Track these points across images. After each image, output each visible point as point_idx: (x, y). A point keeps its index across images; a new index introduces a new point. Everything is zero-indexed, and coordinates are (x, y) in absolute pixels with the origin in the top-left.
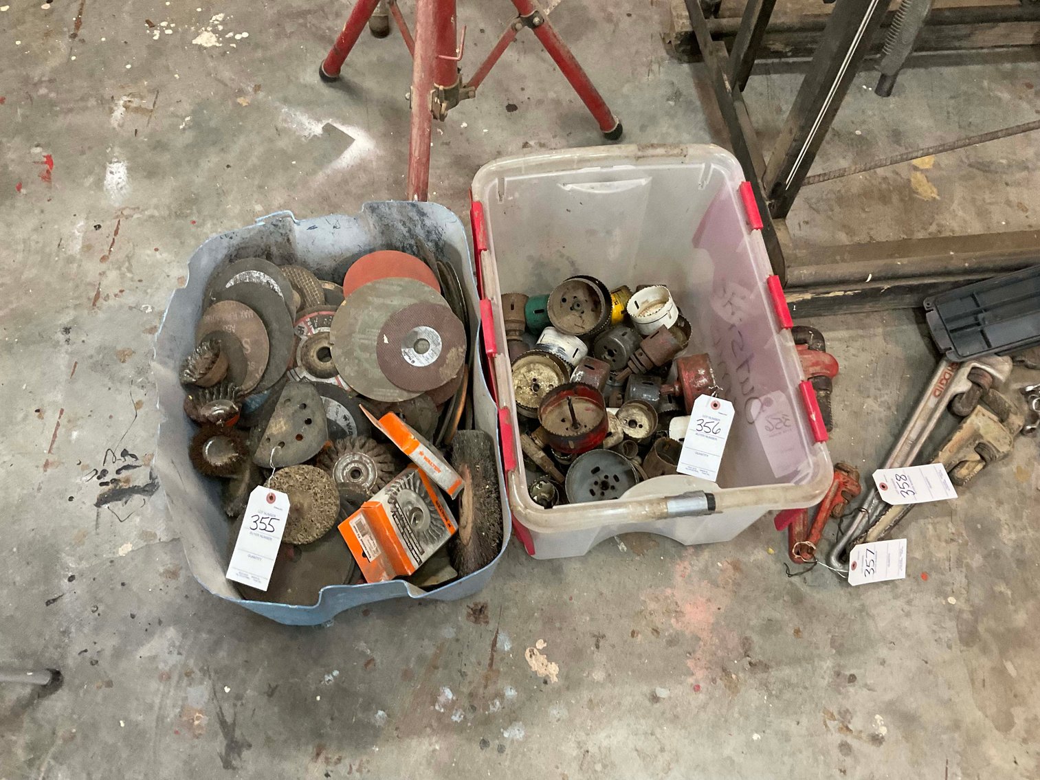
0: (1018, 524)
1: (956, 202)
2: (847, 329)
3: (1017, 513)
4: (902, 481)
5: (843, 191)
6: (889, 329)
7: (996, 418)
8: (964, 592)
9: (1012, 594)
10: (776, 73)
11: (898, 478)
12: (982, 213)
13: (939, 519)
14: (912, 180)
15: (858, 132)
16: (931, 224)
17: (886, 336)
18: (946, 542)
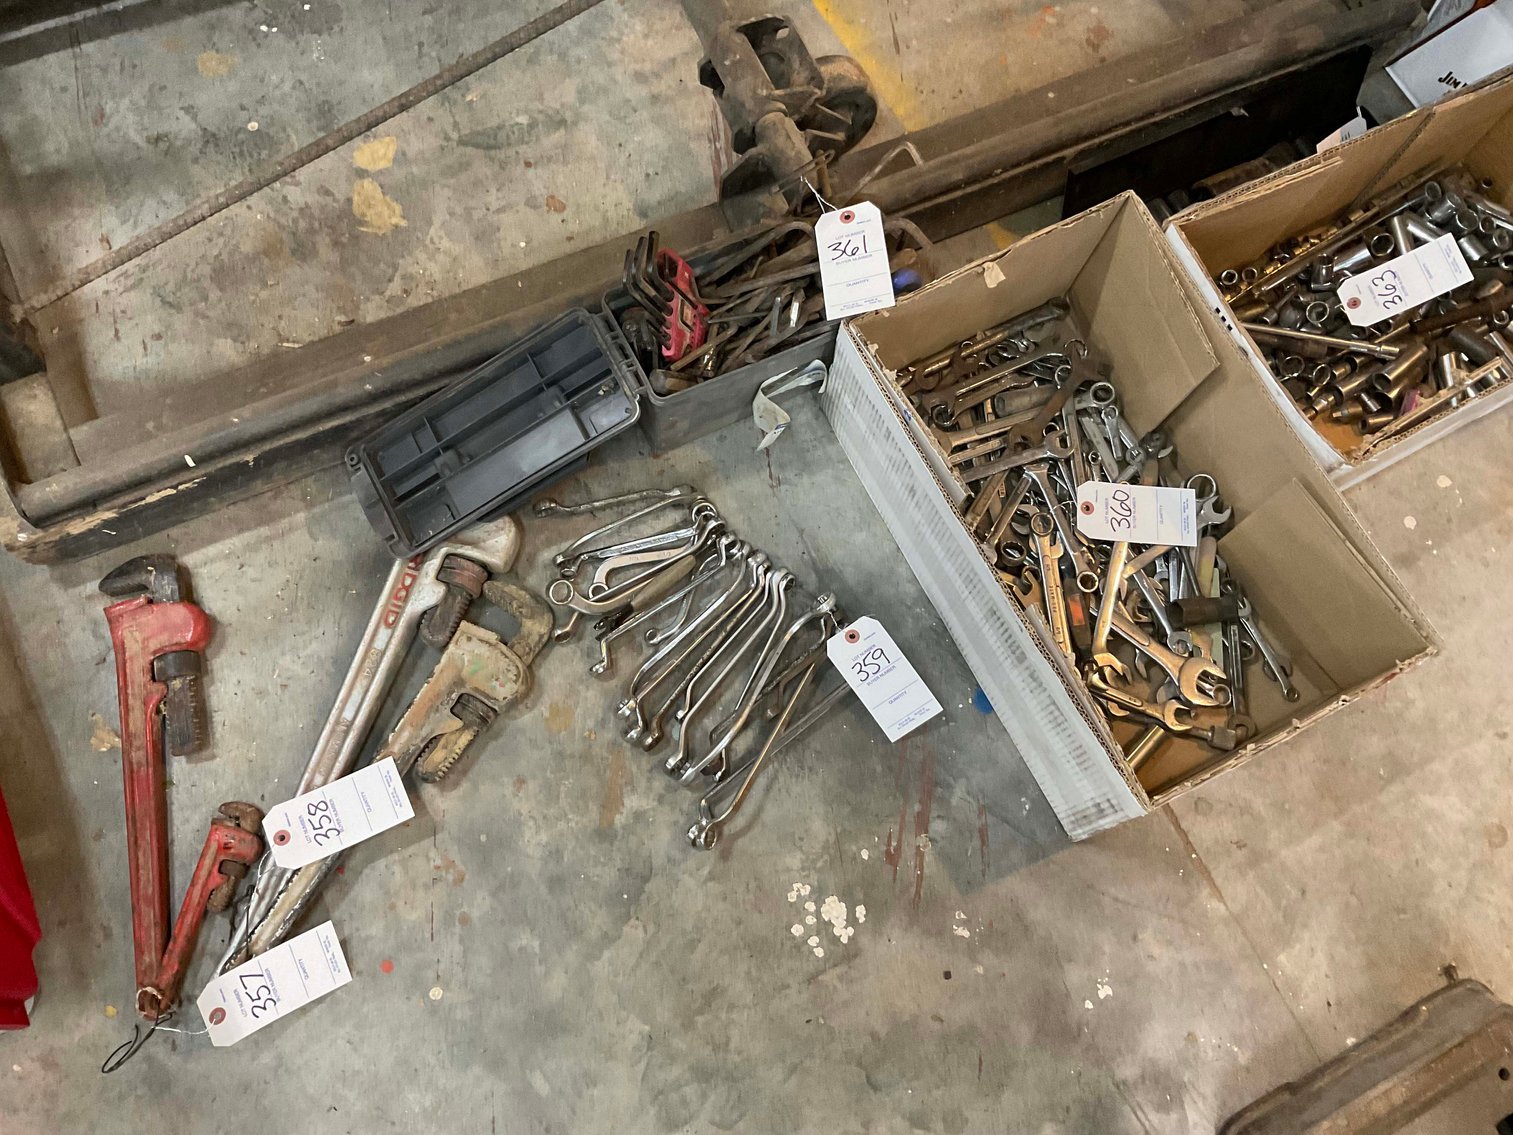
0: (552, 811)
1: (437, 220)
2: (241, 531)
3: (550, 793)
4: (320, 813)
5: (224, 256)
6: (317, 510)
7: (493, 637)
8: (457, 970)
9: (541, 945)
10: (91, 40)
11: (312, 810)
12: (484, 235)
13: (411, 849)
14: (356, 198)
15: (253, 126)
16: (390, 280)
17: (312, 526)
18: (426, 887)
